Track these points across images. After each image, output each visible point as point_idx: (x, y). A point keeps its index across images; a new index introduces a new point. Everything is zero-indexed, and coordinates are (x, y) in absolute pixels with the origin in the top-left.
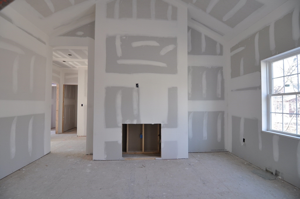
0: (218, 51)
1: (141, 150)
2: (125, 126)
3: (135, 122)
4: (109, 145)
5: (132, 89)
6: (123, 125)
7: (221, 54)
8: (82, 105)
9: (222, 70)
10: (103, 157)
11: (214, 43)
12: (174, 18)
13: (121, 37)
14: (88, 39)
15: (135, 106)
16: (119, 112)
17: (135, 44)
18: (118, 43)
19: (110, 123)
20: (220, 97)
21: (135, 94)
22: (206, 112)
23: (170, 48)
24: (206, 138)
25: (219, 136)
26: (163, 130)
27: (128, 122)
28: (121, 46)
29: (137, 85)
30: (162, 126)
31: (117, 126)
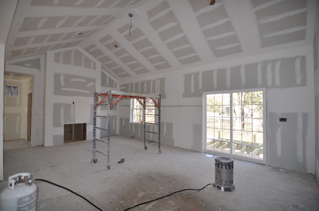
0: (114, 85)
2: (66, 126)
3: (72, 123)
4: (55, 138)
5: (71, 105)
7: (116, 87)
11: (113, 81)
12: (94, 68)
13: (64, 75)
15: (72, 114)
16: (62, 118)
17: (73, 80)
18: (62, 78)
19: (56, 124)
21: (72, 108)
23: (92, 84)
25: (114, 127)
26: (87, 126)
27: (67, 123)
28: (64, 80)
29: (73, 103)
30: (87, 124)
31: (61, 126)
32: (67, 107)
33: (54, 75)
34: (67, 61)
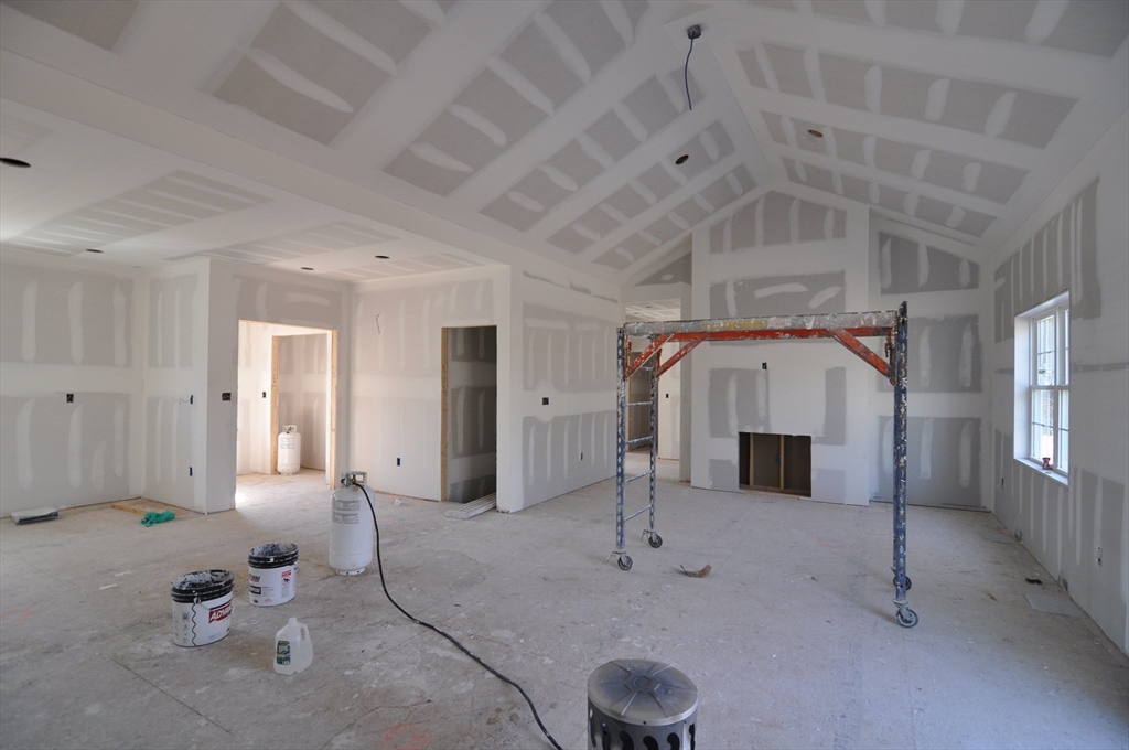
0: (965, 277)
1: (779, 486)
2: (744, 438)
3: (761, 430)
4: (716, 466)
5: (756, 371)
6: (741, 434)
7: (974, 284)
8: (667, 396)
9: (977, 321)
10: (708, 484)
11: (955, 261)
12: (840, 232)
13: (735, 284)
14: (681, 285)
15: (761, 402)
16: (733, 411)
17: (761, 293)
18: (730, 293)
19: (718, 430)
20: (968, 384)
21: (760, 381)
22: (928, 418)
23: (831, 292)
24: (929, 476)
25: (965, 475)
26: (814, 448)
27: (747, 430)
28: (736, 298)
29: (765, 366)
30: (813, 440)
31: (729, 435)
32: (747, 380)
33: (711, 288)
34: (743, 240)
